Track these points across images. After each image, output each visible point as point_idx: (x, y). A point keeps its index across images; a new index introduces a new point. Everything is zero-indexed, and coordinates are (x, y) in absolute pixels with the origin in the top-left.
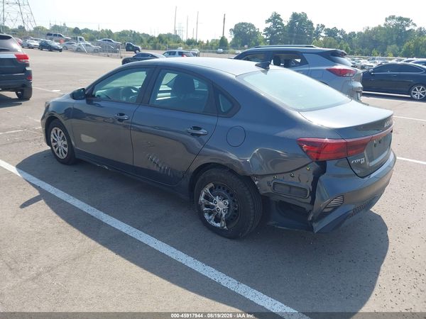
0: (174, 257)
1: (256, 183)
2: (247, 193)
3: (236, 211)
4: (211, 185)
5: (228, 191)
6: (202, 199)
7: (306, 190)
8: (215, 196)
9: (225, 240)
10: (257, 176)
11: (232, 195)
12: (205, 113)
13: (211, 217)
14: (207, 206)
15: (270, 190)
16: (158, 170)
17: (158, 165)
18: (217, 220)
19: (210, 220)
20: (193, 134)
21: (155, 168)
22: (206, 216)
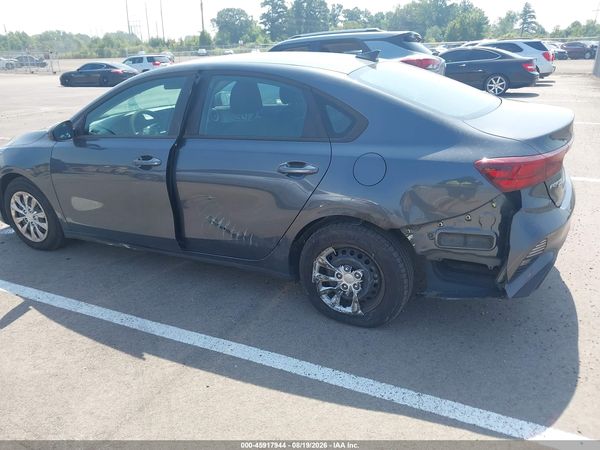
0: (300, 372)
1: (409, 238)
2: (395, 254)
3: (375, 285)
4: (331, 250)
5: (360, 257)
6: (316, 274)
7: (490, 238)
8: (337, 267)
9: (362, 330)
10: (411, 227)
11: (367, 262)
12: (304, 139)
13: (334, 299)
14: (325, 284)
15: (432, 245)
16: (230, 238)
17: (228, 231)
18: (345, 302)
19: (334, 304)
20: (290, 175)
21: (223, 236)
22: (326, 299)
